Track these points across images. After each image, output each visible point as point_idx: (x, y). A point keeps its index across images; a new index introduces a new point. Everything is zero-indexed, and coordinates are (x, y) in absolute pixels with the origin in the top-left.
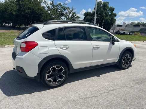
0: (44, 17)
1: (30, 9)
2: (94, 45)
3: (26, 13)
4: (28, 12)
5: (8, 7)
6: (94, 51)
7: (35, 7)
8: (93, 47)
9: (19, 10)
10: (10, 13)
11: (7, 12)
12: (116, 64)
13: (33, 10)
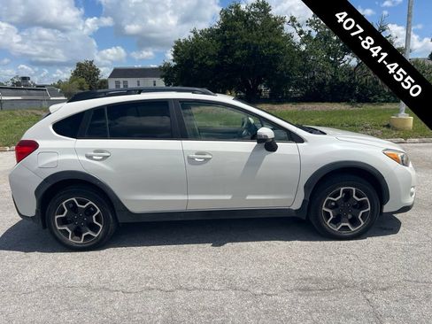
0: (285, 64)
1: (250, 48)
2: (189, 151)
3: (238, 59)
4: (243, 56)
5: (197, 51)
6: (191, 168)
7: (259, 40)
8: (189, 158)
9: (221, 54)
10: (201, 65)
11: (195, 63)
12: (294, 215)
13: (255, 48)
